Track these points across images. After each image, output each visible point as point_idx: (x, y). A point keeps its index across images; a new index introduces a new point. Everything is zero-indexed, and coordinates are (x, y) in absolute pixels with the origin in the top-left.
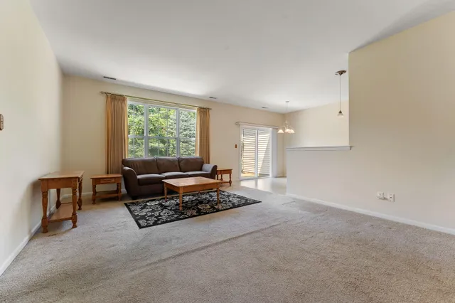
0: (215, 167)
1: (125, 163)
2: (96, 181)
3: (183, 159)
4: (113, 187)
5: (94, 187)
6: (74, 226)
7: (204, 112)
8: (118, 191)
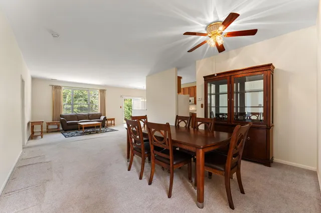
0: (105, 118)
1: (61, 116)
2: (49, 124)
3: (90, 114)
4: (56, 127)
5: (47, 126)
6: (42, 138)
7: (103, 91)
8: (58, 128)
